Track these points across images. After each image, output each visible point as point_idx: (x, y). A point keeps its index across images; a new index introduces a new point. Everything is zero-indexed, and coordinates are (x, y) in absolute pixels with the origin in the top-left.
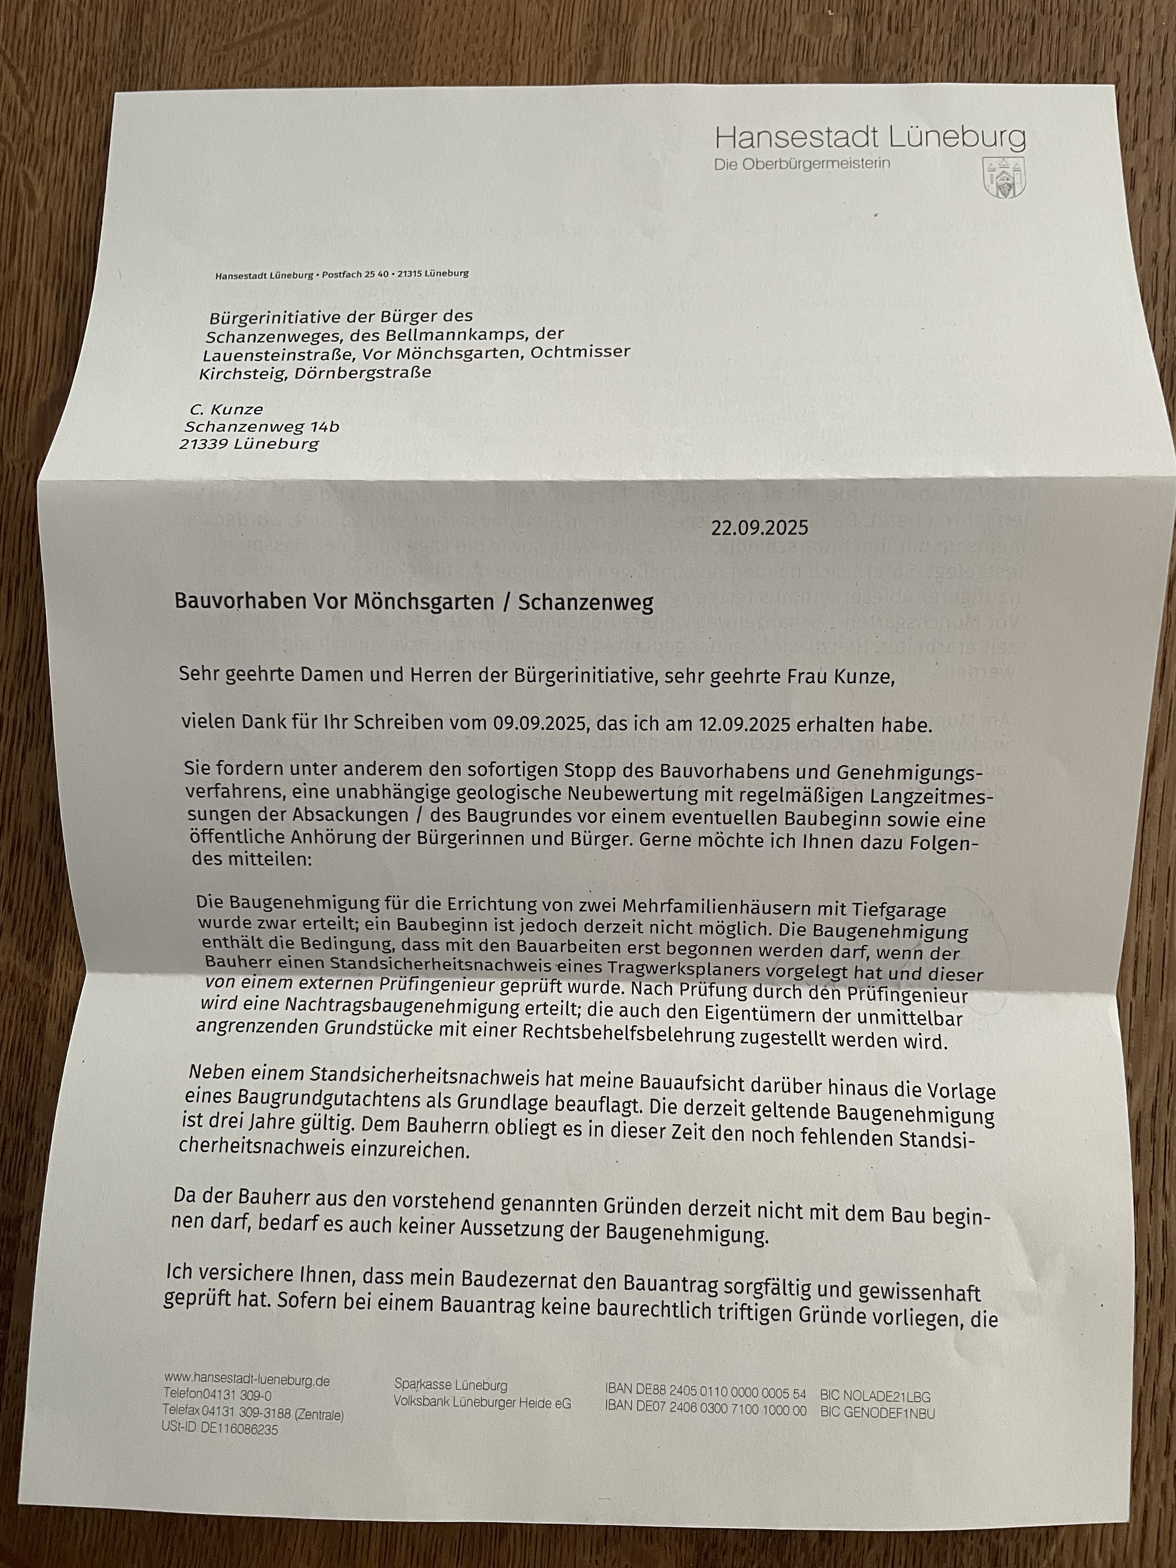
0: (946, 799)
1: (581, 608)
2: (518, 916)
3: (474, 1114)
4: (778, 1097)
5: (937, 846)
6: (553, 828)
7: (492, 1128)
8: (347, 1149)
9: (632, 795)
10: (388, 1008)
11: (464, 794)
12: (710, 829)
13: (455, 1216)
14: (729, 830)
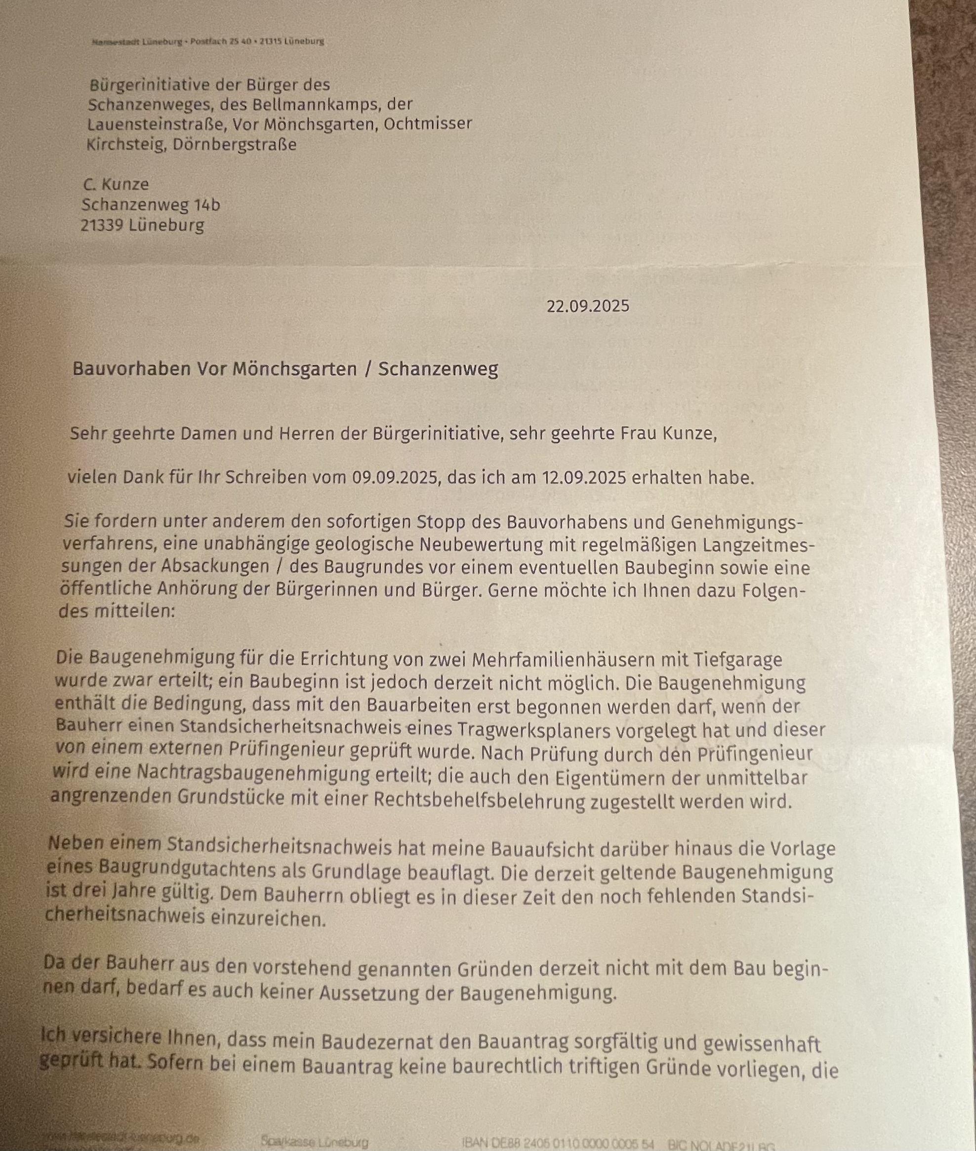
0: (772, 547)
1: (434, 374)
2: (368, 672)
3: (328, 884)
4: (627, 860)
5: (767, 594)
6: (405, 580)
7: (346, 897)
8: (207, 917)
9: (481, 546)
10: (239, 775)
11: (323, 545)
12: (555, 580)
13: (315, 981)
14: (574, 580)
